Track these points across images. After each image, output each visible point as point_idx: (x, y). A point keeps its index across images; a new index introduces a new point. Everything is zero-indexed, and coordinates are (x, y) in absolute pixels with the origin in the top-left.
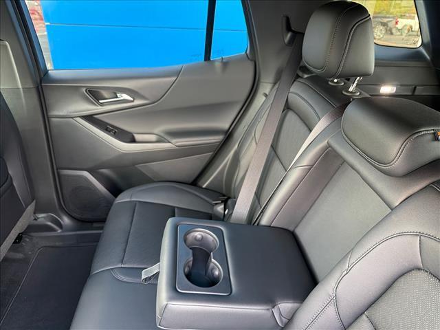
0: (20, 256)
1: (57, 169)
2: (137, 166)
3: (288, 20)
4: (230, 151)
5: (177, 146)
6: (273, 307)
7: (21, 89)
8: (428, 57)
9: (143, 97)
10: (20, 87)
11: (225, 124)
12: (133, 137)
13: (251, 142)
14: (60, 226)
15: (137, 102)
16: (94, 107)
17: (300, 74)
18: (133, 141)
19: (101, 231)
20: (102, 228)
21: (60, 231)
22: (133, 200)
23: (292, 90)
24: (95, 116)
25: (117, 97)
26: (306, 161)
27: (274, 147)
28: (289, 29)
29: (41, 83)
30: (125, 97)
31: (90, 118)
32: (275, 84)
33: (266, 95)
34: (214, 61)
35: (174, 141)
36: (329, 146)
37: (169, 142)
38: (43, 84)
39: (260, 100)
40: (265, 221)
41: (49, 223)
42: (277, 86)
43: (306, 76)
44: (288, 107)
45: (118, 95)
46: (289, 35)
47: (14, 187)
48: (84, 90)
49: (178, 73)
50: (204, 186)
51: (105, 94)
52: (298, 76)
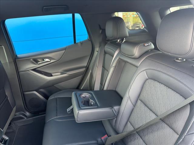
0: (11, 130)
1: (23, 92)
2: (54, 85)
3: (100, 26)
4: (89, 74)
5: (69, 75)
6: (112, 108)
7: (8, 63)
8: (147, 31)
9: (54, 59)
10: (8, 62)
11: (85, 64)
12: (52, 74)
13: (96, 68)
14: (26, 116)
15: (52, 61)
16: (36, 65)
17: (107, 42)
18: (52, 76)
19: (45, 115)
20: (45, 114)
21: (26, 118)
22: (55, 97)
23: (105, 47)
24: (37, 69)
25: (44, 61)
26: (114, 65)
27: (103, 67)
28: (100, 28)
29: (15, 60)
30: (47, 60)
31: (34, 70)
32: (100, 47)
33: (97, 51)
34: (77, 43)
35: (67, 73)
36: (119, 58)
37: (66, 74)
38: (16, 60)
39: (96, 53)
40: (105, 89)
41: (21, 116)
42: (100, 48)
43: (109, 42)
44: (105, 53)
45: (44, 60)
46: (101, 31)
47: (8, 100)
48: (32, 60)
49: (65, 49)
50: (81, 89)
51: (39, 60)
52: (106, 43)
